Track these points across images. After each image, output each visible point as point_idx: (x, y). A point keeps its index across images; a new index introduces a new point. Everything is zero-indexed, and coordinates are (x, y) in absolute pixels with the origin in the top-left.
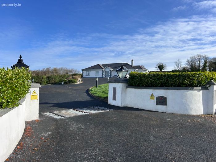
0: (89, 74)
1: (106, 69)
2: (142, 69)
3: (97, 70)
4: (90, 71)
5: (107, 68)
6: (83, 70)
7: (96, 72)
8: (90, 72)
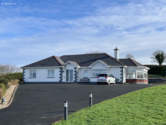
0: (34, 75)
1: (68, 65)
2: (136, 65)
3: (51, 68)
4: (37, 70)
5: (69, 63)
6: (24, 68)
7: (49, 71)
8: (37, 72)
